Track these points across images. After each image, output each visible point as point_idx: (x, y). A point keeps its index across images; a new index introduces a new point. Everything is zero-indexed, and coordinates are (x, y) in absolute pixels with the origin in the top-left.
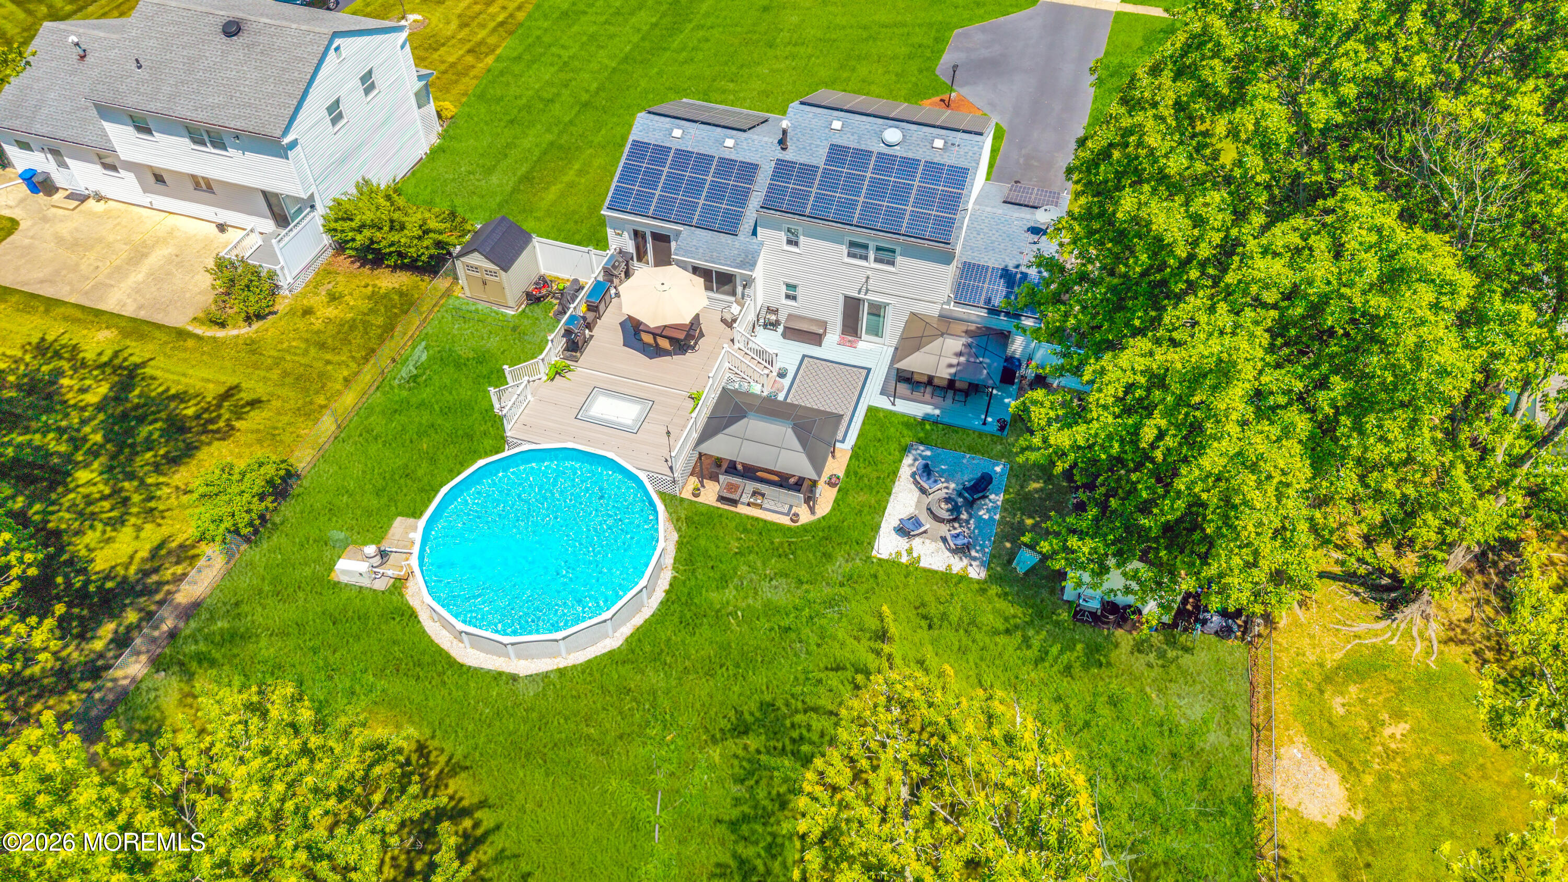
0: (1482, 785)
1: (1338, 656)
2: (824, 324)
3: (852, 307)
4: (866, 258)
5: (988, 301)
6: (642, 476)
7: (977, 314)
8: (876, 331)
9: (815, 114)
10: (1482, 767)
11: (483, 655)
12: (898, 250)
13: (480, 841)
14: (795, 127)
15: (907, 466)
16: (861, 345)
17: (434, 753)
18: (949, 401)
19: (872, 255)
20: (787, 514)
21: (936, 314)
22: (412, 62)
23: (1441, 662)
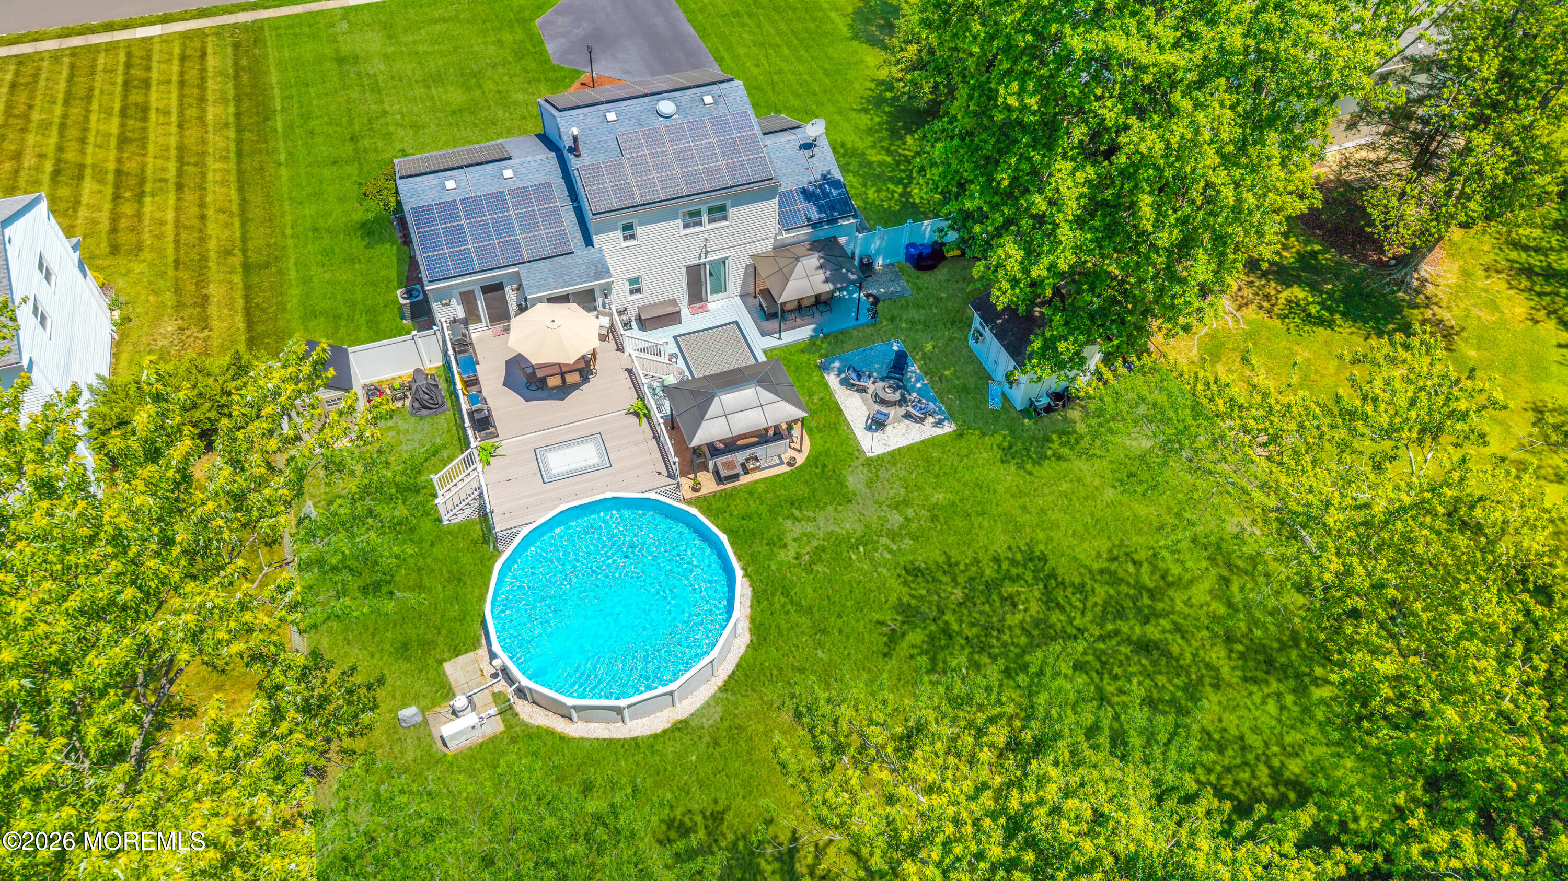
0: (1326, 380)
1: (1195, 351)
2: (674, 302)
3: (695, 276)
4: (700, 223)
5: (809, 219)
6: (653, 495)
7: (805, 232)
8: (719, 288)
9: (585, 115)
10: (1316, 372)
11: (645, 720)
12: (728, 203)
13: (792, 852)
14: (582, 131)
15: (832, 380)
16: (711, 306)
17: (686, 820)
18: (817, 315)
19: (705, 218)
20: (782, 463)
21: (770, 248)
22: (61, 234)
23: (1249, 323)
